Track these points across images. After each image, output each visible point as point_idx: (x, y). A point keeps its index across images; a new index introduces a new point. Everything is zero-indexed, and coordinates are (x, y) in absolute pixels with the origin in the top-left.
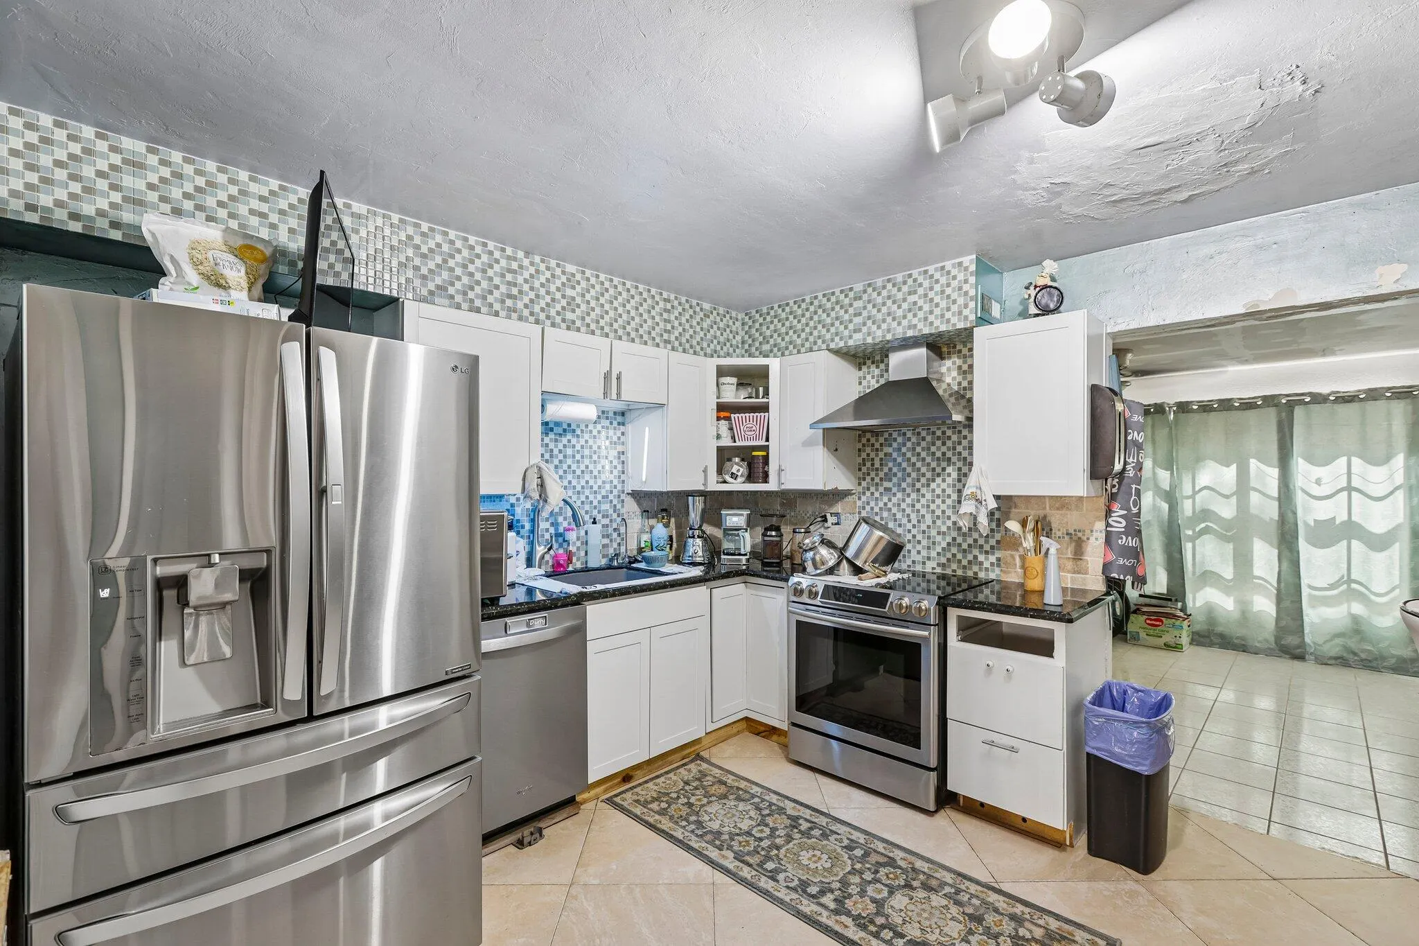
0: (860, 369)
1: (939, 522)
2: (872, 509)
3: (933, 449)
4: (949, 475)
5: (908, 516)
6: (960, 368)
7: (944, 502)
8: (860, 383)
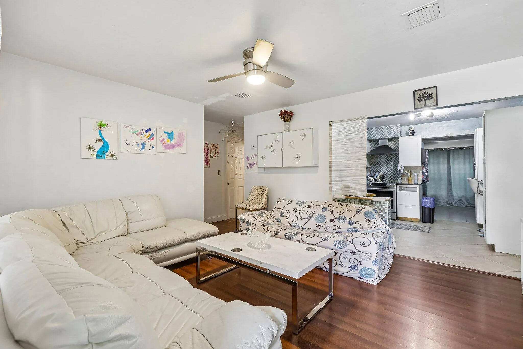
0: (370, 143)
1: (388, 173)
2: (373, 171)
3: (387, 159)
4: (391, 164)
5: (382, 172)
6: (393, 143)
7: (390, 169)
8: (370, 146)
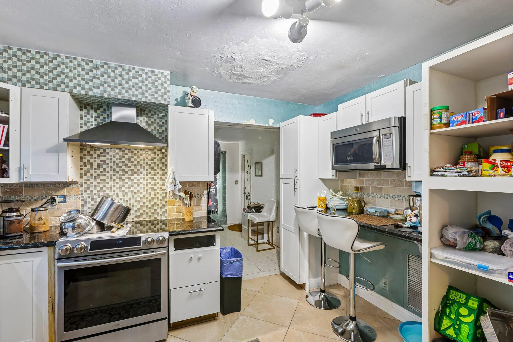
0: (82, 110)
1: (136, 196)
2: (92, 191)
3: (132, 160)
4: (141, 173)
5: (117, 194)
7: (138, 186)
8: (82, 119)
